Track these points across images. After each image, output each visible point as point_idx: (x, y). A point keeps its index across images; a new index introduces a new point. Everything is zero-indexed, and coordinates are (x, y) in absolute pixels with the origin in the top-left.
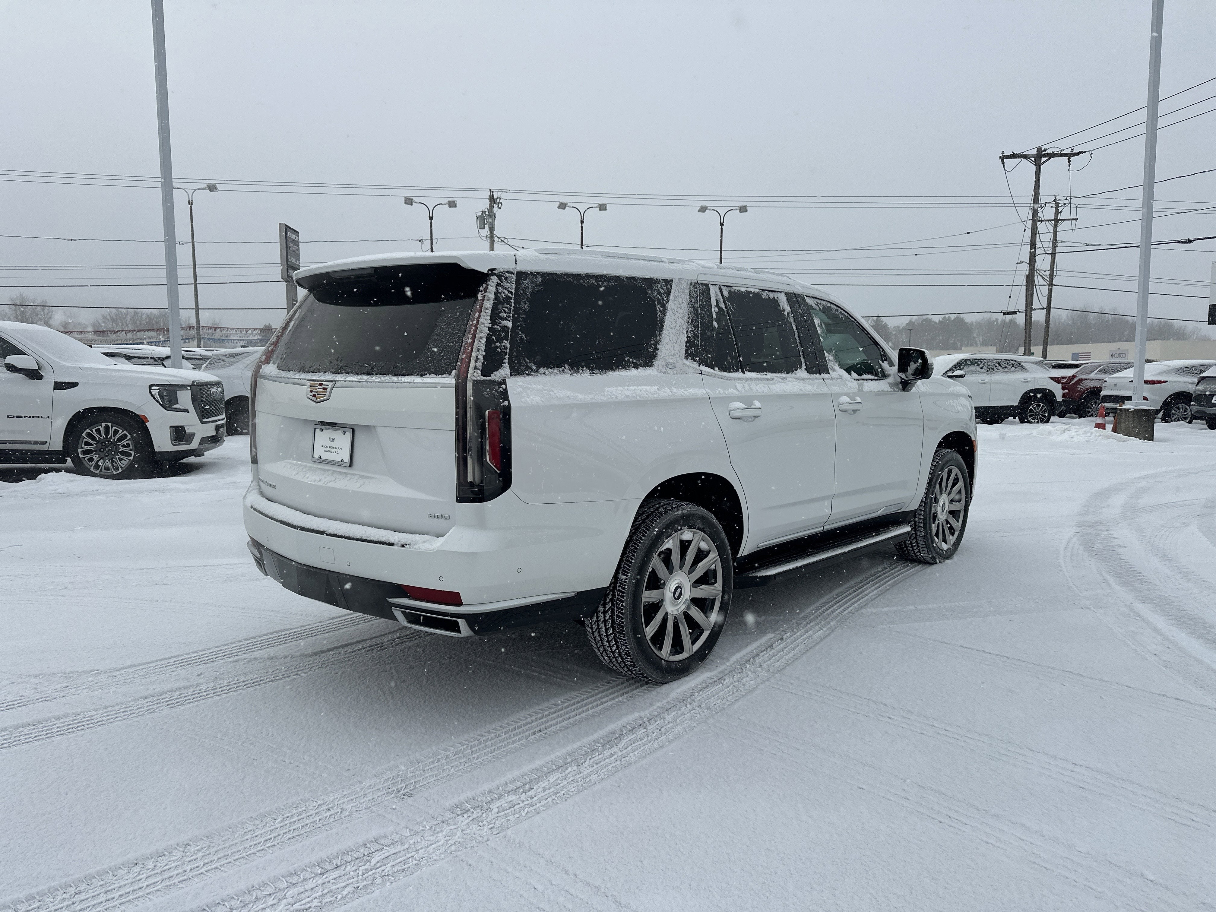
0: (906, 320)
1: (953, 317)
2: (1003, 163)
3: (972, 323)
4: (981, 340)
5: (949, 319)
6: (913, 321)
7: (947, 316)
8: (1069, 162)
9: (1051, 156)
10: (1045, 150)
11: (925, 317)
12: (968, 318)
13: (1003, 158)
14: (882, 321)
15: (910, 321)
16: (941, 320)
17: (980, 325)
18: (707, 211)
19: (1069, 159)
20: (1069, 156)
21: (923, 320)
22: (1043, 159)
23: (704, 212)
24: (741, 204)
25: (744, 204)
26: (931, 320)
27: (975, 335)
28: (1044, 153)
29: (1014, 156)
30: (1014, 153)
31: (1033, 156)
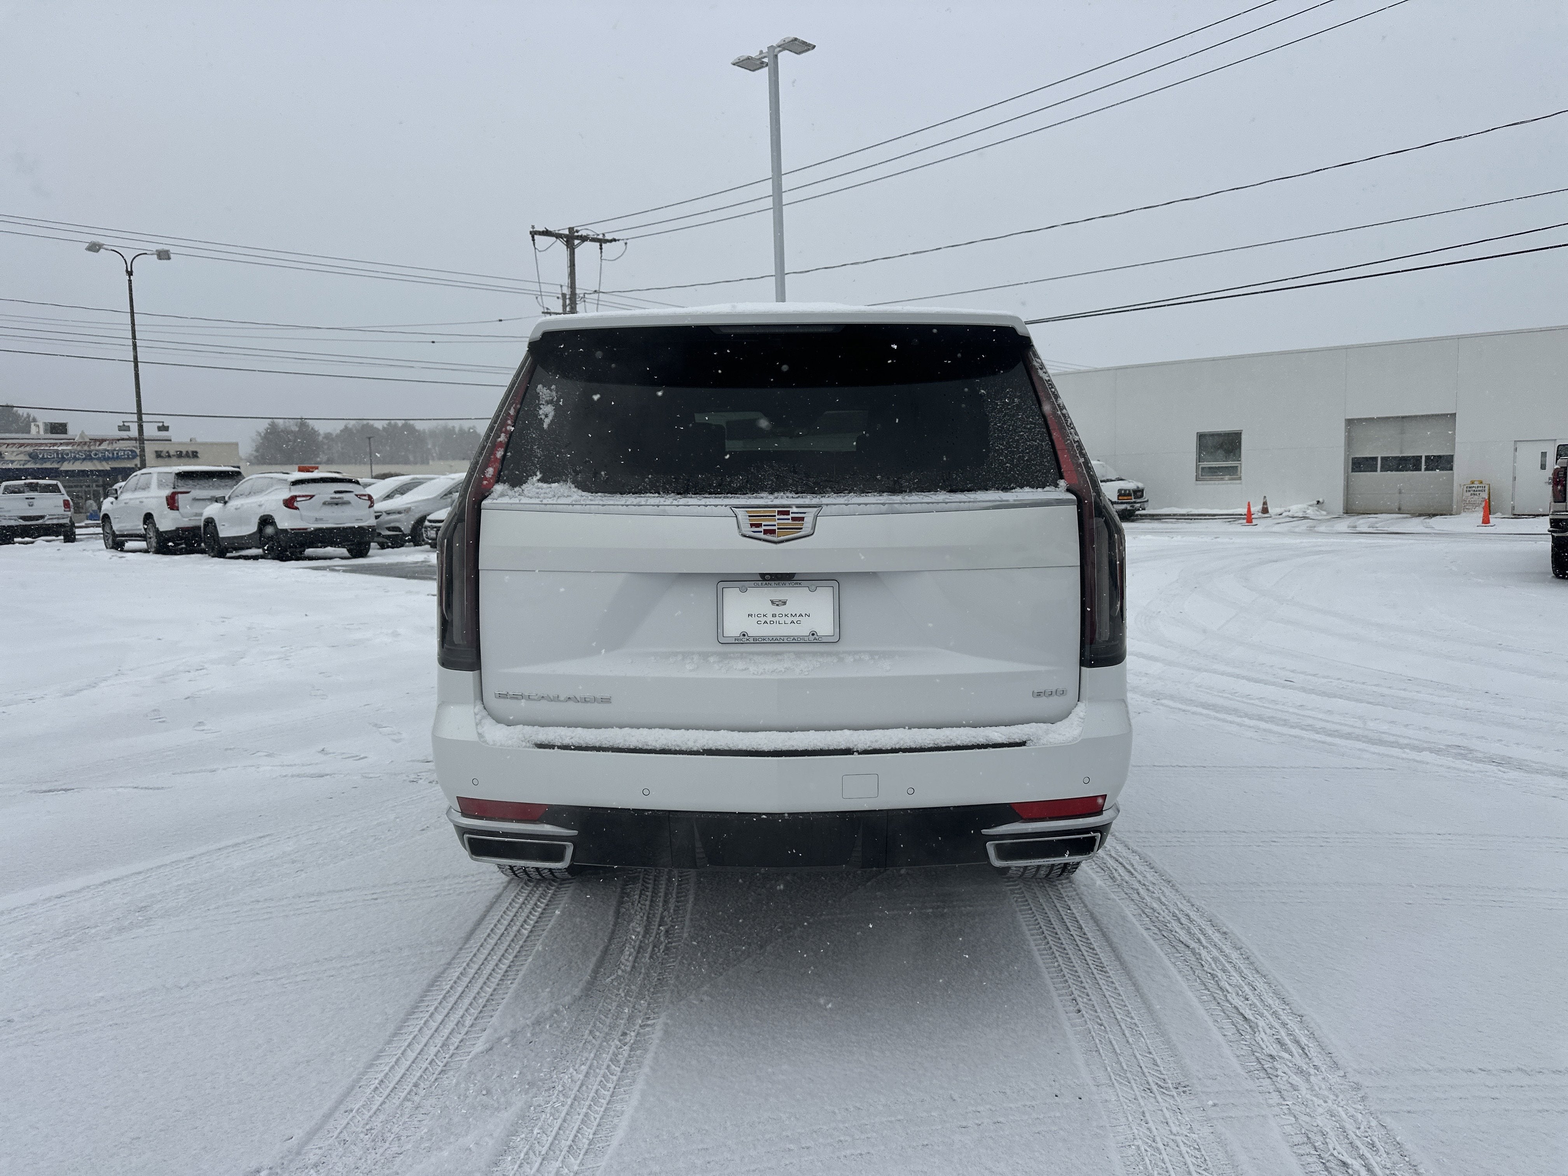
0: (340, 425)
1: (400, 423)
2: (533, 240)
3: (424, 430)
4: (437, 451)
5: (396, 425)
6: (350, 426)
7: (393, 422)
8: (601, 249)
9: (584, 239)
10: (577, 231)
11: (365, 422)
12: (419, 426)
13: (533, 234)
14: (308, 426)
15: (346, 427)
16: (385, 426)
17: (433, 434)
18: (102, 250)
19: (601, 245)
20: (602, 241)
21: (363, 426)
22: (576, 242)
23: (98, 251)
24: (160, 247)
25: (166, 248)
26: (372, 426)
27: (430, 446)
28: (576, 234)
29: (546, 233)
30: (547, 230)
31: (566, 236)
